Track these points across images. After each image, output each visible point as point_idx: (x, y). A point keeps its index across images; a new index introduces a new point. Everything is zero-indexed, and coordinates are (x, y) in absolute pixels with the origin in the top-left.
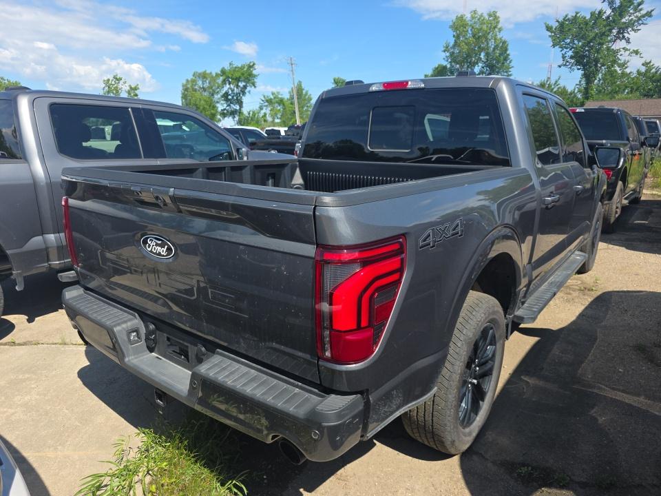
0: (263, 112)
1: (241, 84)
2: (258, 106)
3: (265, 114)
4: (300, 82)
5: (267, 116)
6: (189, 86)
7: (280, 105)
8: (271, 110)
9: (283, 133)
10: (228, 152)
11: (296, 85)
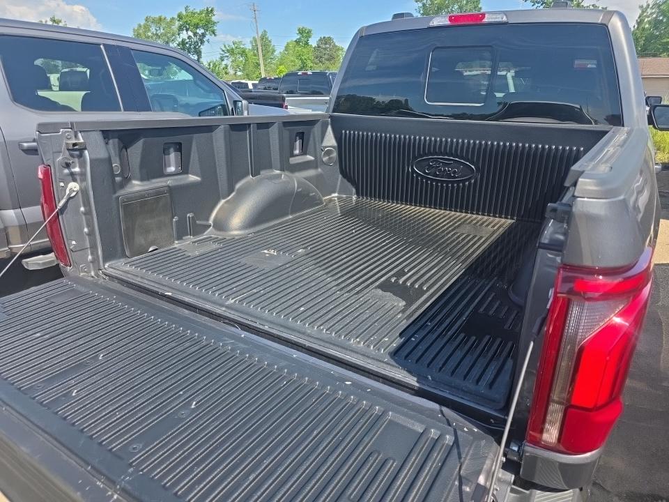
0: (224, 63)
1: (200, 31)
2: (219, 56)
3: (226, 66)
4: (265, 31)
5: (229, 67)
6: (141, 31)
7: (242, 56)
8: (233, 61)
9: (251, 87)
10: (221, 105)
11: (260, 35)
